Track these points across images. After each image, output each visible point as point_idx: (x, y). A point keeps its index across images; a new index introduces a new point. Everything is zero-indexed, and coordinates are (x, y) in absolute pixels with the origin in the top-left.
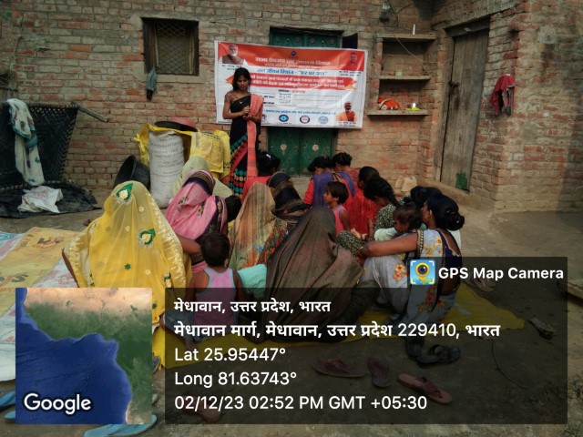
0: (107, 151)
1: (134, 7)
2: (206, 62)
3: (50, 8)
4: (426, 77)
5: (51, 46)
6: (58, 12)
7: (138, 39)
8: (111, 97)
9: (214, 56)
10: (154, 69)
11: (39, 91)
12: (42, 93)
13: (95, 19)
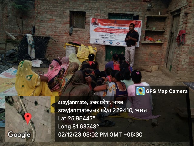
0: (58, 50)
1: (68, 7)
2: (88, 24)
3: (45, 8)
4: (164, 30)
5: (44, 19)
6: (47, 9)
7: (68, 17)
8: (60, 35)
9: (90, 22)
10: (72, 26)
11: (41, 32)
12: (41, 33)
13: (57, 11)
